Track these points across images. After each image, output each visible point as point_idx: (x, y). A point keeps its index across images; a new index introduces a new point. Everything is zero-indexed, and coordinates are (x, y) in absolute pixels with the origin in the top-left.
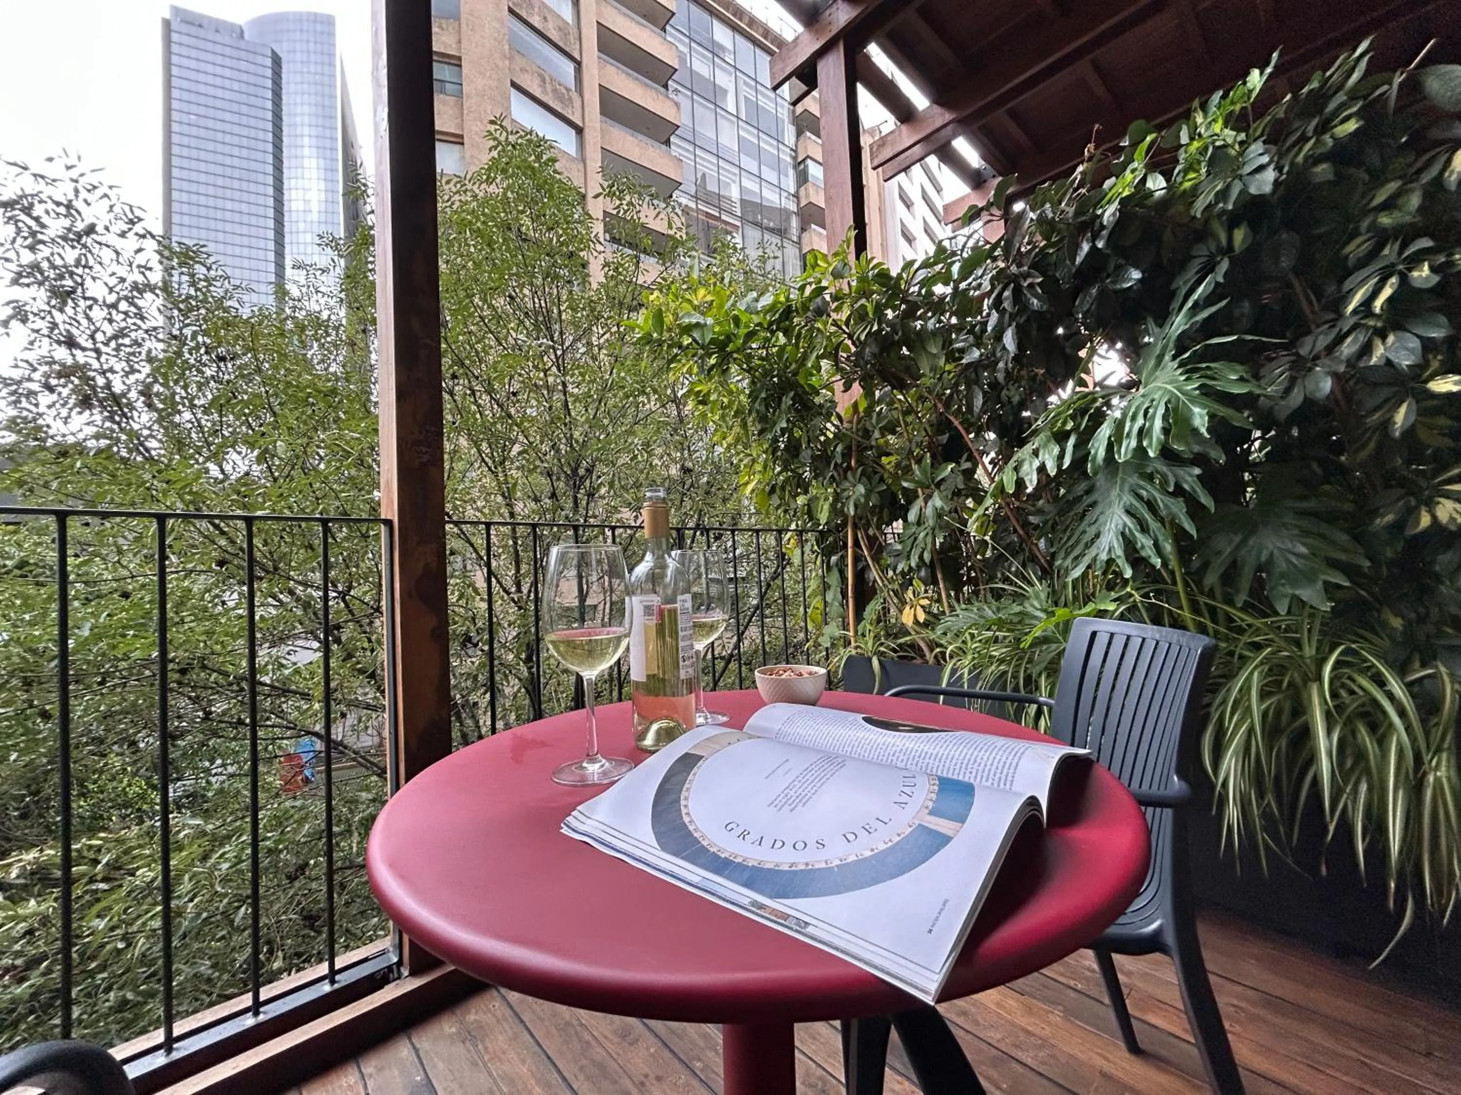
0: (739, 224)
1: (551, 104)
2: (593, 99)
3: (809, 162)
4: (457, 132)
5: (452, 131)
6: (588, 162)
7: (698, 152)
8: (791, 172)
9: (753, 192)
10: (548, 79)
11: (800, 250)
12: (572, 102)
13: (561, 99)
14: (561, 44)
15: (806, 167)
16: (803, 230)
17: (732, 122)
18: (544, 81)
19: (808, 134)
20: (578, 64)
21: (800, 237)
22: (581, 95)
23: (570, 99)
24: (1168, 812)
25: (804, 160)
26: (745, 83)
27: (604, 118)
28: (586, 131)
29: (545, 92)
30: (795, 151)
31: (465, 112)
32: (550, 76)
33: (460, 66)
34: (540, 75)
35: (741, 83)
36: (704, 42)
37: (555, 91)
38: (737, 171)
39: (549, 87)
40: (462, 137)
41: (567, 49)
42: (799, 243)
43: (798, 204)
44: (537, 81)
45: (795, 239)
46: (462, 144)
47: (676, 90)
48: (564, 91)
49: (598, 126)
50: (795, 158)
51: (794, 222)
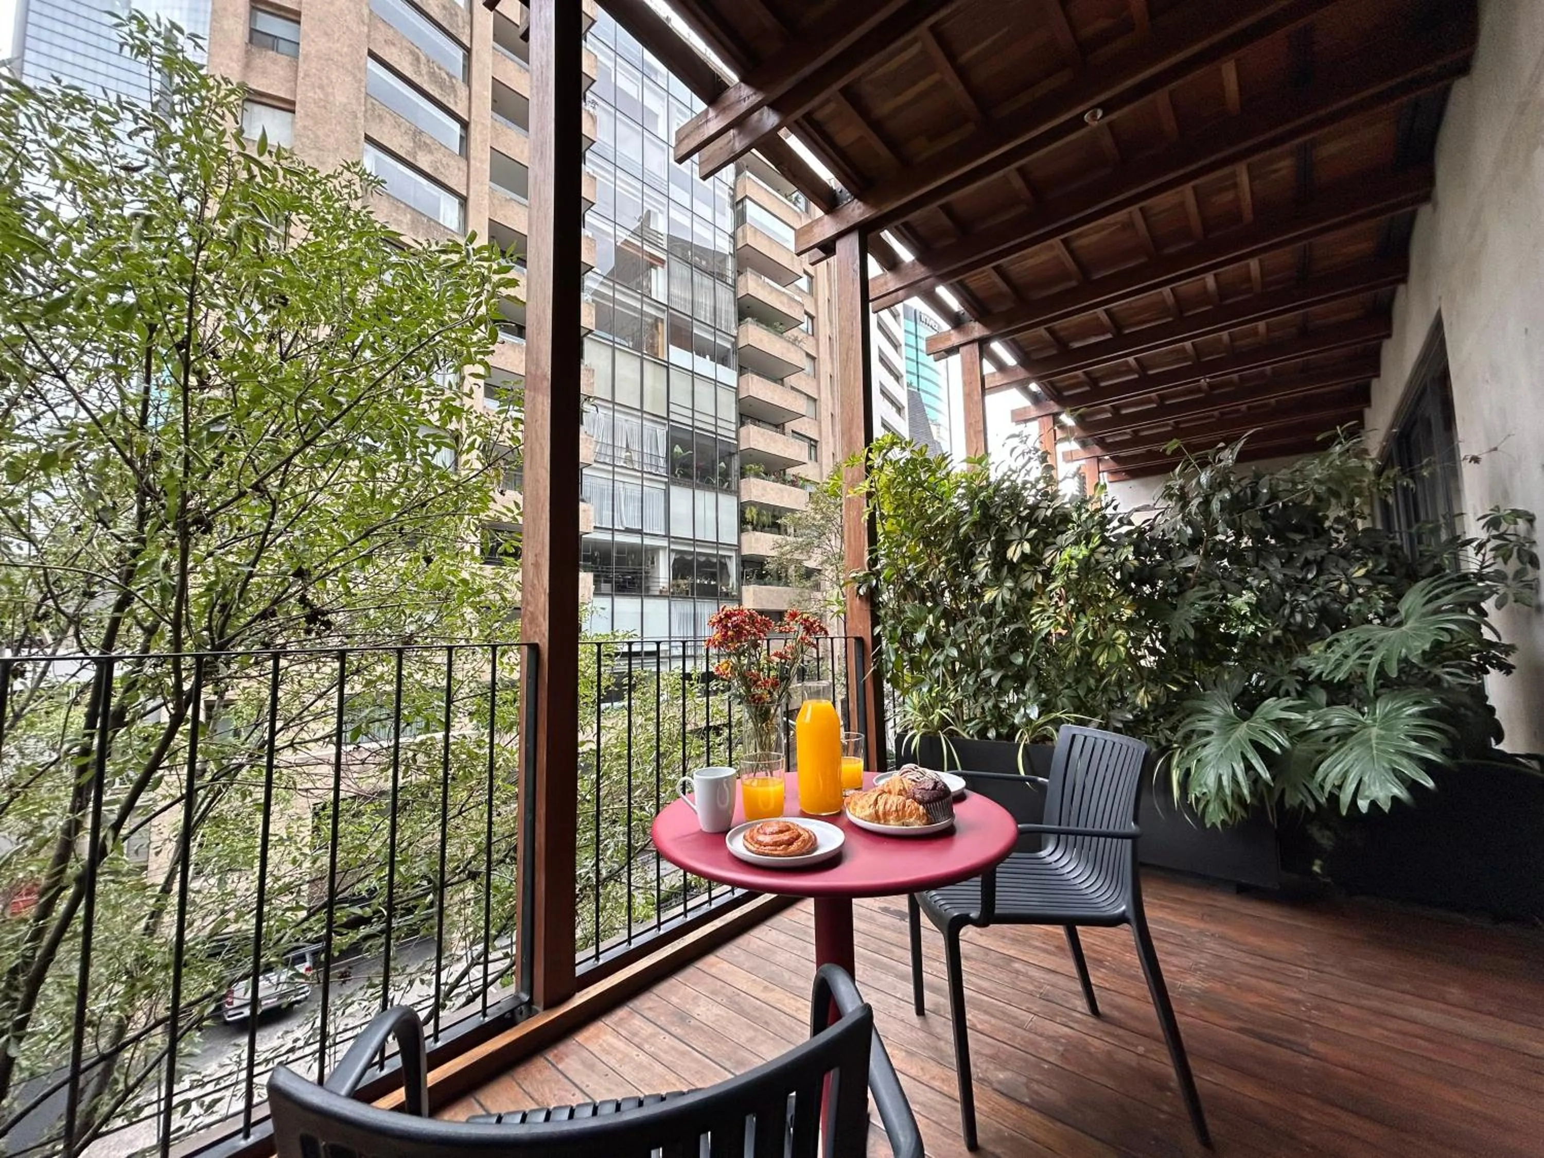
0: (664, 257)
1: (426, 87)
2: (484, 93)
3: (748, 202)
4: (288, 97)
5: (283, 95)
6: (472, 162)
7: (619, 173)
8: (729, 212)
9: (683, 227)
10: (423, 58)
11: (735, 293)
12: (455, 91)
13: (441, 85)
14: (444, 24)
15: (744, 207)
16: (740, 273)
17: (662, 149)
18: (418, 59)
19: (748, 174)
20: (468, 51)
21: (735, 281)
22: (469, 85)
23: (453, 87)
24: (1129, 841)
25: (742, 200)
26: (679, 110)
27: (496, 116)
28: (472, 126)
29: (418, 72)
30: (734, 190)
31: (301, 74)
32: (426, 56)
33: (299, 23)
34: (412, 53)
35: (673, 110)
36: (633, 60)
37: (432, 74)
38: (665, 201)
39: (424, 69)
40: (293, 103)
41: (453, 31)
42: (734, 286)
43: (735, 245)
44: (409, 58)
45: (730, 281)
46: (293, 112)
47: (593, 102)
48: (444, 75)
49: (489, 122)
50: (733, 197)
51: (730, 264)
